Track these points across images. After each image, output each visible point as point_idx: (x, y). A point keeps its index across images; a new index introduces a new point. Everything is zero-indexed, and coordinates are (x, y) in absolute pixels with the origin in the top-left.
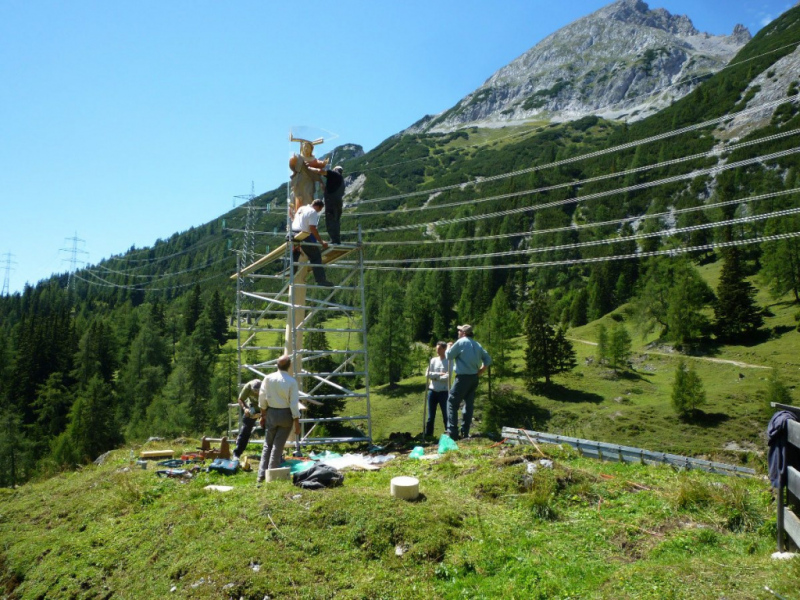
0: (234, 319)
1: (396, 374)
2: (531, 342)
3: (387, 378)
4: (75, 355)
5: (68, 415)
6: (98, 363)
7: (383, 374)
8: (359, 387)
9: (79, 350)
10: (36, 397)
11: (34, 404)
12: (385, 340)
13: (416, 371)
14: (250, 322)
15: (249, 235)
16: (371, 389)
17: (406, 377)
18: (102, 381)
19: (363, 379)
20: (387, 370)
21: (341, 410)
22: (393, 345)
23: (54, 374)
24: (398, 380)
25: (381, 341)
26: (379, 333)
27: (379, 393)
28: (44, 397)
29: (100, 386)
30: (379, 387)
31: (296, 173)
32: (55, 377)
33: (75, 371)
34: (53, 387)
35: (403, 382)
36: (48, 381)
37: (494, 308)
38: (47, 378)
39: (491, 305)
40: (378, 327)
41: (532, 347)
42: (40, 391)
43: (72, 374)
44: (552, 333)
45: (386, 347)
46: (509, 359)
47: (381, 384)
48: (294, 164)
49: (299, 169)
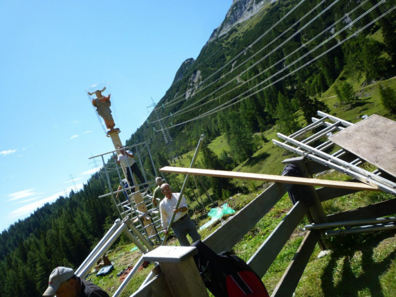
0: (171, 160)
1: (250, 152)
2: (304, 110)
7: (245, 155)
8: (237, 165)
12: (238, 140)
13: (259, 147)
14: (179, 159)
15: (161, 121)
16: (242, 165)
17: (255, 152)
19: (237, 161)
20: (245, 153)
22: (242, 140)
23: (107, 218)
24: (252, 155)
25: (236, 141)
26: (234, 138)
27: (245, 165)
30: (245, 162)
31: (98, 107)
32: (108, 219)
35: (255, 155)
36: (106, 222)
37: (280, 103)
38: (105, 221)
39: (278, 102)
40: (232, 136)
41: (305, 112)
42: (105, 227)
44: (312, 101)
45: (239, 143)
46: (297, 122)
47: (245, 160)
48: (95, 103)
49: (98, 105)
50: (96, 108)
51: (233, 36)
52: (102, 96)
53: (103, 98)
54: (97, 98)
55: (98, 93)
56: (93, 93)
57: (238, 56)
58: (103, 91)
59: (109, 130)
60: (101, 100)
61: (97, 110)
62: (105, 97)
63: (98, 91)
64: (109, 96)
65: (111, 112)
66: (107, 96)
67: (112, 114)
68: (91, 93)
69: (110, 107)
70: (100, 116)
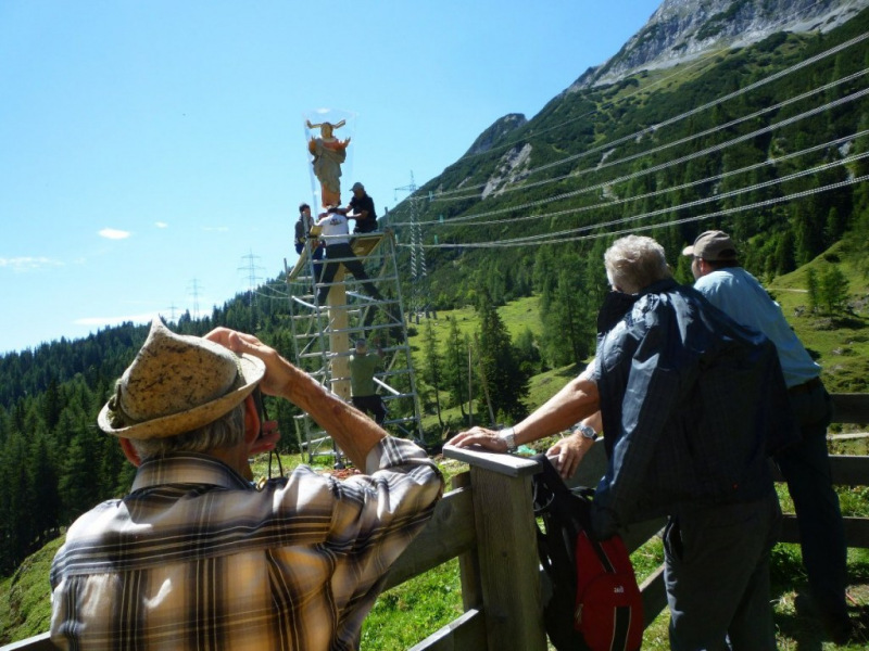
0: (411, 315)
3: (572, 357)
7: (569, 353)
8: (545, 370)
12: (565, 318)
14: (428, 316)
15: (416, 227)
16: (557, 371)
19: (548, 361)
20: (571, 348)
21: (525, 397)
22: (575, 321)
25: (559, 319)
26: (558, 310)
27: (563, 375)
30: (565, 368)
31: (317, 157)
40: (555, 305)
45: (565, 324)
47: (567, 364)
48: (314, 147)
49: (319, 153)
50: (313, 158)
51: (626, 94)
52: (332, 136)
53: (333, 141)
54: (321, 137)
55: (328, 128)
56: (315, 126)
57: (623, 140)
58: (337, 127)
61: (314, 162)
62: (337, 141)
63: (328, 124)
64: (347, 142)
65: (340, 174)
66: (342, 140)
67: (340, 178)
68: (312, 123)
69: (341, 165)
70: (316, 177)
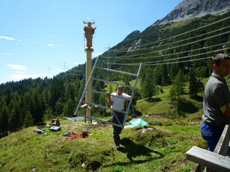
1: (151, 95)
2: (190, 83)
3: (148, 96)
4: (64, 93)
5: (63, 109)
6: (70, 95)
8: (141, 99)
9: (65, 92)
10: (56, 105)
11: (55, 107)
12: (147, 85)
13: (157, 94)
16: (144, 99)
17: (154, 95)
18: (71, 100)
19: (142, 97)
20: (148, 94)
21: (135, 105)
22: (150, 86)
24: (152, 96)
27: (146, 100)
28: (58, 105)
29: (71, 101)
30: (146, 99)
31: (86, 32)
32: (60, 99)
33: (65, 98)
34: (60, 102)
35: (153, 97)
37: (179, 74)
38: (58, 100)
39: (178, 74)
40: (145, 82)
41: (191, 85)
42: (57, 103)
43: (64, 98)
44: (197, 80)
45: (147, 87)
46: (184, 89)
47: (147, 98)
48: (85, 29)
49: (87, 31)
50: (85, 32)
51: (167, 27)
52: (91, 26)
53: (91, 28)
54: (87, 26)
55: (90, 24)
56: (86, 23)
57: (165, 39)
58: (92, 24)
59: (87, 48)
60: (89, 29)
61: (85, 34)
62: (92, 28)
63: (90, 23)
64: (95, 28)
65: (92, 38)
66: (94, 28)
67: (92, 39)
68: (85, 22)
69: (93, 35)
70: (85, 38)
